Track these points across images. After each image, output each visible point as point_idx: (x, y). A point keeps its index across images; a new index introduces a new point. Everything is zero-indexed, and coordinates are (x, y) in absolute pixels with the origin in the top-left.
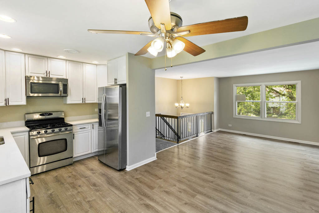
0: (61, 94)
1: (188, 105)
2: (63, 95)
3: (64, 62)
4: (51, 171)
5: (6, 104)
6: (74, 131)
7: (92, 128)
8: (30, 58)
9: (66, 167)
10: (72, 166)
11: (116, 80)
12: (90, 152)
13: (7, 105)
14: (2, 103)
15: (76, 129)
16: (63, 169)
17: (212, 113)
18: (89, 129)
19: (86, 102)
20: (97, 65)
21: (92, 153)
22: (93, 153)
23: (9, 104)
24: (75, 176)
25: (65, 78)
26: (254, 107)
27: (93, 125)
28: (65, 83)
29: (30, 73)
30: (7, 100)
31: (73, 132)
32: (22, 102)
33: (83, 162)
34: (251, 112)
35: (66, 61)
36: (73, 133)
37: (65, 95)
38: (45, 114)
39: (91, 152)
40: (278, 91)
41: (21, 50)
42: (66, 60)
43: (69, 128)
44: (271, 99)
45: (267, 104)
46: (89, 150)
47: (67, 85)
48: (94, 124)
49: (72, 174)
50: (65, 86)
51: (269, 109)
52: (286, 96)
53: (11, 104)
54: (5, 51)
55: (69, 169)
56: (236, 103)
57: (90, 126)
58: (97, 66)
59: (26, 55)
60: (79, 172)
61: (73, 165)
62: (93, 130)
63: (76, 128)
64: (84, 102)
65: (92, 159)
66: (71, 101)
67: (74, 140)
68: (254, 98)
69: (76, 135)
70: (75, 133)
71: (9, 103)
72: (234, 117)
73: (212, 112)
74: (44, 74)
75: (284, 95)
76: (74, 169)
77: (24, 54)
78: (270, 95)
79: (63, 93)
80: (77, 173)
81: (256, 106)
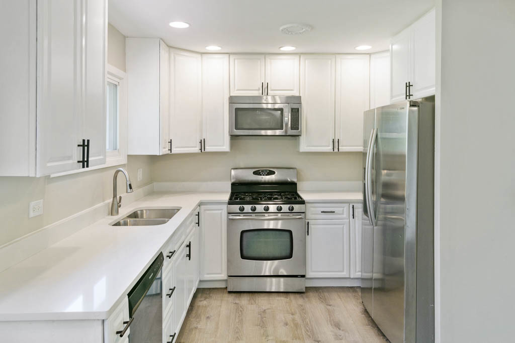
0: (286, 131)
2: (290, 132)
3: (297, 58)
4: (261, 294)
5: (201, 149)
6: (309, 215)
7: (351, 216)
8: (236, 61)
9: (290, 294)
10: (302, 297)
11: (410, 86)
12: (344, 274)
13: (203, 151)
14: (195, 147)
15: (313, 212)
16: (282, 298)
18: (345, 216)
19: (342, 149)
20: (370, 54)
21: (350, 278)
22: (353, 279)
23: (206, 150)
24: (296, 325)
25: (297, 95)
27: (353, 207)
28: (295, 106)
29: (236, 89)
30: (202, 143)
31: (307, 217)
32: (223, 146)
33: (326, 294)
35: (300, 57)
36: (307, 221)
37: (294, 132)
38: (263, 171)
39: (348, 276)
41: (220, 48)
42: (300, 54)
43: (297, 207)
46: (343, 269)
47: (298, 109)
48: (355, 205)
49: (293, 320)
50: (296, 113)
53: (208, 149)
54: (202, 54)
55: (294, 302)
57: (345, 210)
58: (372, 56)
59: (231, 56)
60: (307, 320)
61: (304, 295)
62: (355, 221)
63: (312, 209)
64: (336, 150)
65: (350, 294)
66: (308, 146)
67: (308, 238)
69: (312, 226)
70: (311, 222)
71: (206, 147)
74: (259, 90)
76: (302, 306)
77: (228, 55)
79: (292, 129)
80: (303, 320)
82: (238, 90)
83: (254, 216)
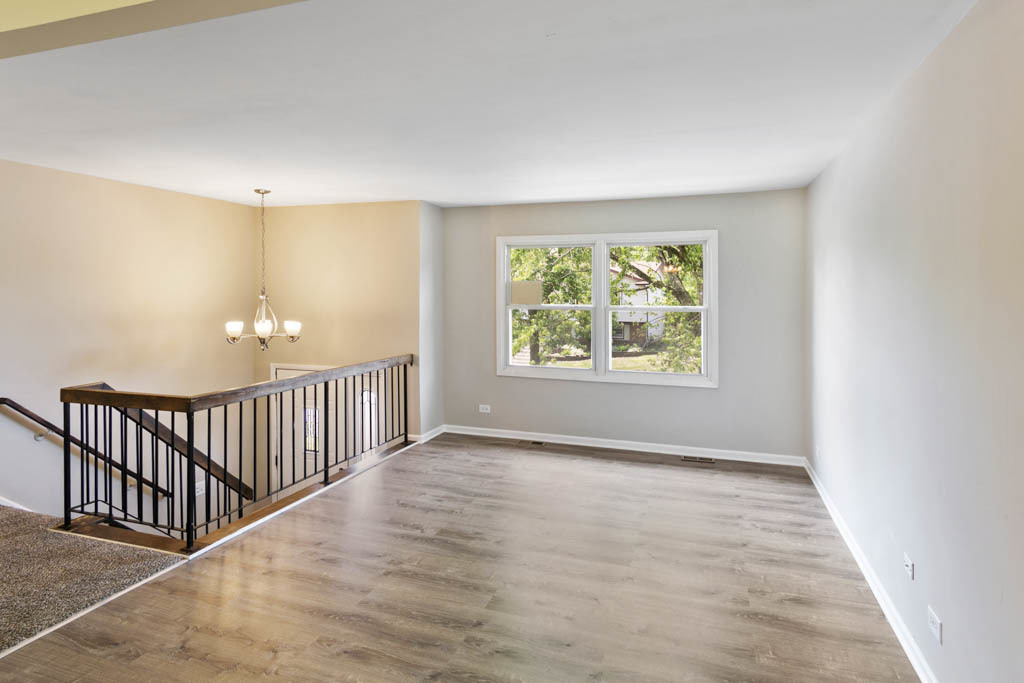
1: (293, 327)
17: (412, 360)
26: (578, 323)
34: (570, 341)
40: (645, 271)
44: (625, 298)
45: (614, 316)
51: (617, 330)
52: (664, 288)
56: (507, 315)
68: (577, 293)
72: (499, 373)
73: (412, 356)
75: (658, 285)
78: (624, 286)
81: (585, 321)
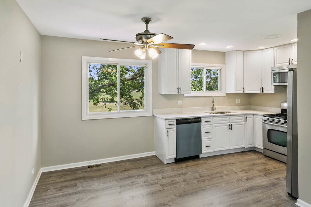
8: (277, 50)
13: (262, 92)
32: (271, 91)
53: (265, 92)
59: (275, 48)
74: (288, 62)
82: (278, 64)
83: (279, 125)
